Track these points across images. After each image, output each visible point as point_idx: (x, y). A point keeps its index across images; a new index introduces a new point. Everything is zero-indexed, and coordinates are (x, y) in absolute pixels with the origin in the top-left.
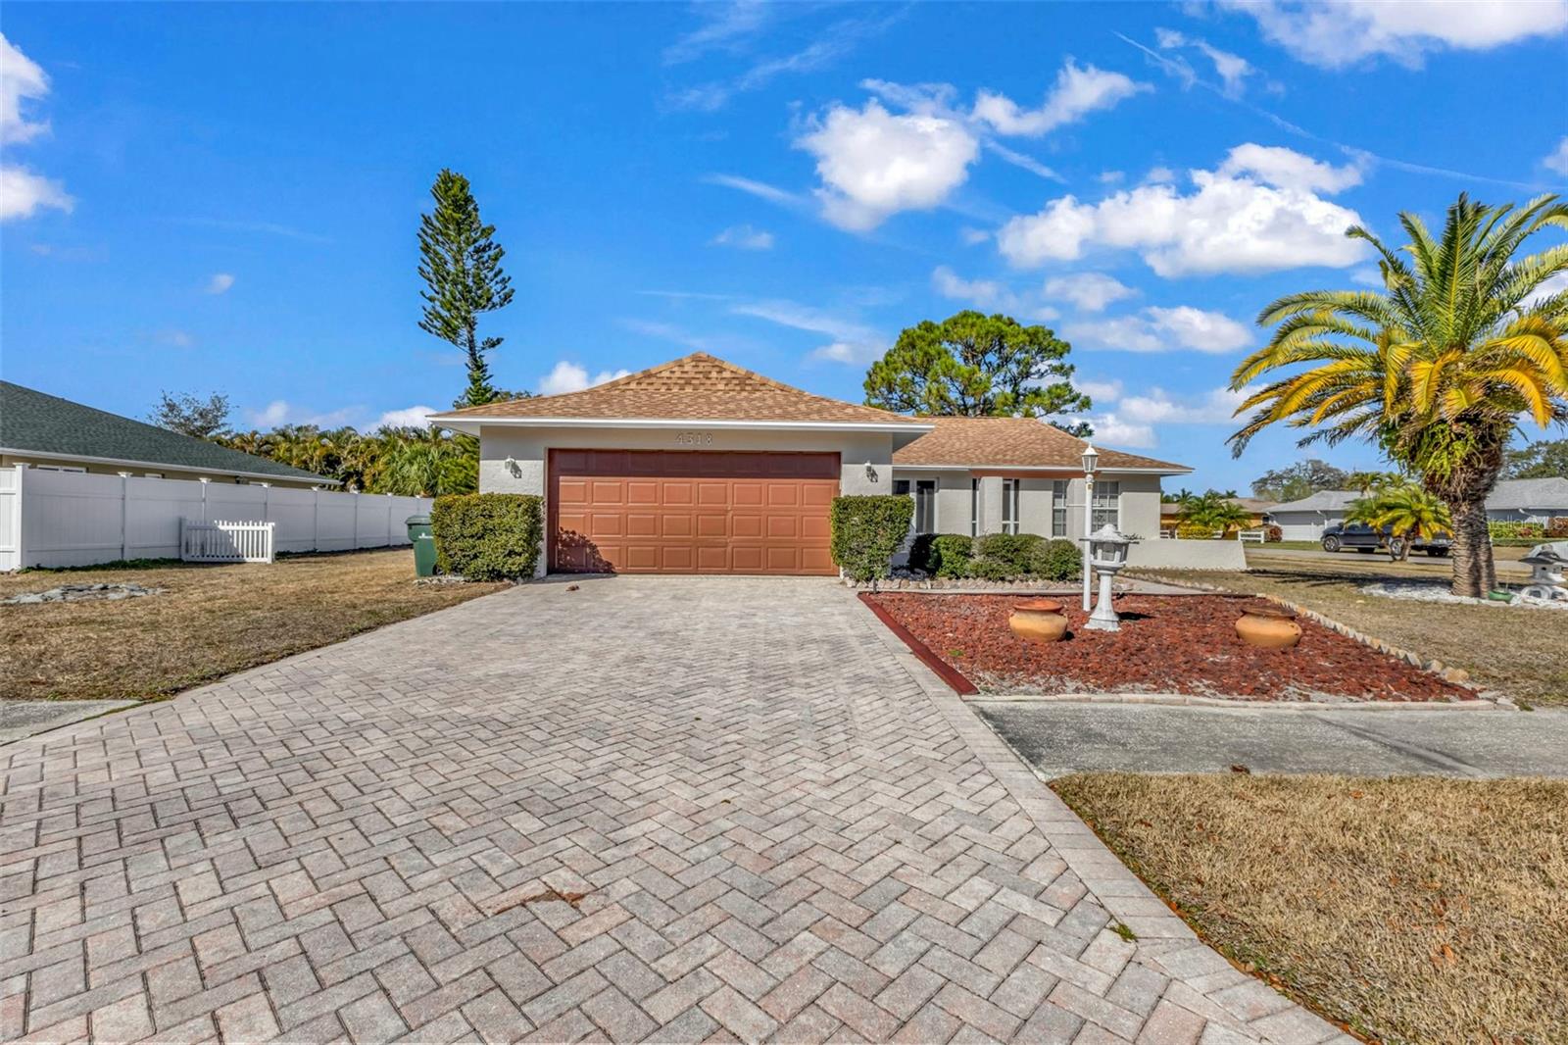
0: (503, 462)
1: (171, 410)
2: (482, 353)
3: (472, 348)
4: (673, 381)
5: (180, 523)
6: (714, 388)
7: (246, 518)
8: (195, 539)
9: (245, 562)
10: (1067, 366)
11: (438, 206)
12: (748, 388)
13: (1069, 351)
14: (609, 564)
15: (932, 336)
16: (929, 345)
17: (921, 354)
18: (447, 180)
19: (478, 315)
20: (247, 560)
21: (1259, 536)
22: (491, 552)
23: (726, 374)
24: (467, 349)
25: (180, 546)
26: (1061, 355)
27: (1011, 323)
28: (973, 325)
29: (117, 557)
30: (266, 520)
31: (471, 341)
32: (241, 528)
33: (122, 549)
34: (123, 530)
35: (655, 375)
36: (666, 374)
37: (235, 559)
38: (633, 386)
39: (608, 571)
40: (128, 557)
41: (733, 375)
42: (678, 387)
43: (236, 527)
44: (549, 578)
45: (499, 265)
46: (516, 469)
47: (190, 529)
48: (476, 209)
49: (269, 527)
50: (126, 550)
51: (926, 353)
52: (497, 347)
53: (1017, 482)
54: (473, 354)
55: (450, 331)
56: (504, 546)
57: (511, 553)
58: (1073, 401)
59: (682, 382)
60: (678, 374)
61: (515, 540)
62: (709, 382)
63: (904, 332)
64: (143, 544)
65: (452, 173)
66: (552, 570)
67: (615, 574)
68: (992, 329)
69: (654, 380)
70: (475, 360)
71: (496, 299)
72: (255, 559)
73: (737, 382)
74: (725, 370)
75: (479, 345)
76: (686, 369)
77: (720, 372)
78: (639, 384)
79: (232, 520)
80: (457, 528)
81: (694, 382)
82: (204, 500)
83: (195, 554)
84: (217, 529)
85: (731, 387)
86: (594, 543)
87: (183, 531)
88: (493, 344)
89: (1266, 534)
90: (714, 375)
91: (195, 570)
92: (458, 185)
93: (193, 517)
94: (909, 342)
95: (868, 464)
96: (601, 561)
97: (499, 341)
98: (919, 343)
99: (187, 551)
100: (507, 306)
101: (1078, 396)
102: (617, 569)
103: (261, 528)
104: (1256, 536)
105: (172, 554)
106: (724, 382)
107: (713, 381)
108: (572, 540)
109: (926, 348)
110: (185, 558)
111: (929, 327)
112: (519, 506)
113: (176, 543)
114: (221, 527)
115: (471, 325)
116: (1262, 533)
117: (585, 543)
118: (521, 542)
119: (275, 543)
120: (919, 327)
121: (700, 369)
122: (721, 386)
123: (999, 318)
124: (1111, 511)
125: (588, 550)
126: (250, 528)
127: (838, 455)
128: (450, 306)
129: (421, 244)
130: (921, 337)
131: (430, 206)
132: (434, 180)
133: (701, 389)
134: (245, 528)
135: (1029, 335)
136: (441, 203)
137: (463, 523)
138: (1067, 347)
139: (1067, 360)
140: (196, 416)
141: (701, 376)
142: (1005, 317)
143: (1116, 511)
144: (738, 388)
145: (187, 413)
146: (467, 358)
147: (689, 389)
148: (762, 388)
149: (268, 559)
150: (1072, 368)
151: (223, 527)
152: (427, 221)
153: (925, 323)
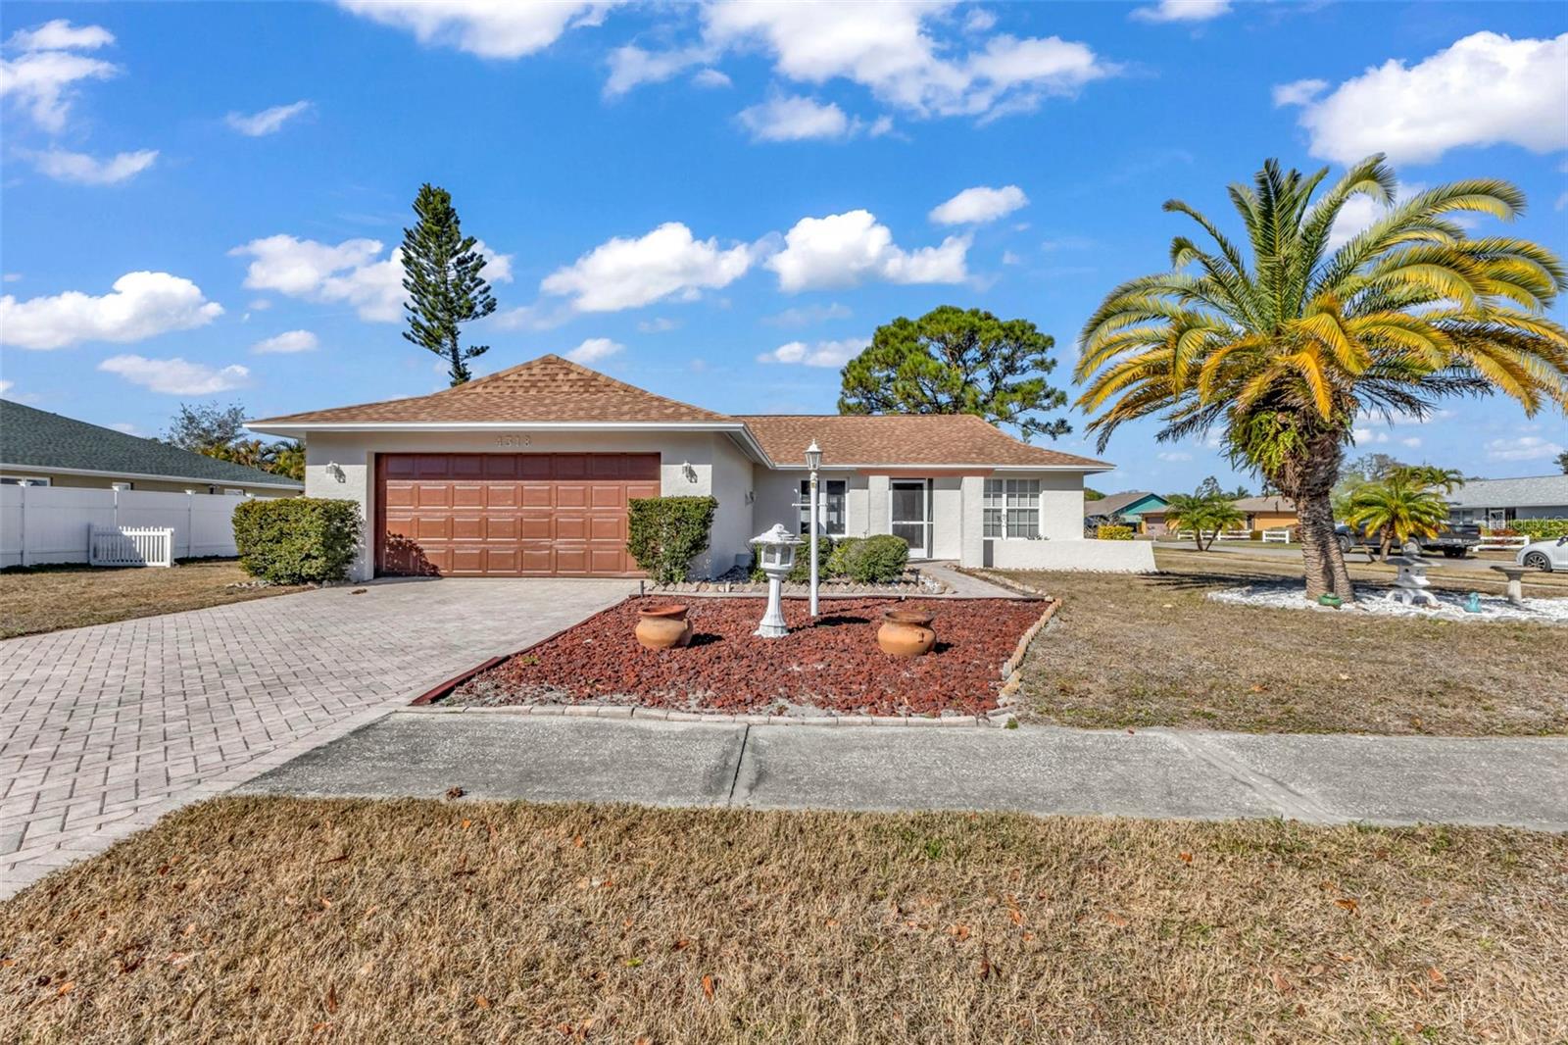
0: (324, 467)
1: (191, 423)
2: (465, 361)
3: (455, 356)
4: (520, 384)
5: (89, 528)
6: (557, 390)
7: (146, 524)
8: (103, 544)
9: (146, 566)
10: (1049, 360)
11: (420, 219)
12: (592, 390)
13: (1052, 345)
14: (435, 567)
15: (906, 333)
16: (902, 342)
17: (892, 351)
18: (427, 193)
19: (461, 325)
20: (148, 564)
21: (1284, 536)
22: (287, 555)
23: (573, 376)
24: (450, 357)
25: (88, 551)
26: (1043, 350)
27: (988, 317)
28: (947, 320)
29: (18, 562)
30: (165, 526)
31: (455, 351)
32: (143, 533)
33: (22, 554)
34: (22, 536)
35: (502, 379)
36: (514, 377)
37: (138, 564)
38: (479, 389)
39: (434, 573)
40: (27, 563)
41: (579, 377)
42: (523, 390)
43: (138, 533)
44: (378, 581)
45: (479, 275)
46: (340, 474)
47: (97, 535)
48: (457, 222)
49: (167, 533)
50: (25, 555)
51: (898, 351)
52: (482, 355)
53: (931, 481)
54: (456, 362)
55: (432, 341)
56: (300, 550)
57: (308, 556)
58: (1047, 396)
59: (528, 384)
60: (525, 377)
61: (312, 543)
62: (554, 384)
63: (879, 329)
64: (45, 549)
65: (434, 187)
66: (379, 574)
67: (441, 577)
68: (963, 324)
69: (500, 383)
70: (458, 368)
71: (479, 309)
72: (156, 564)
73: (581, 383)
74: (572, 371)
75: (462, 353)
76: (534, 371)
77: (567, 374)
78: (485, 387)
79: (136, 525)
80: (255, 533)
81: (539, 384)
82: (116, 507)
83: (102, 559)
84: (121, 535)
85: (575, 388)
86: (421, 546)
87: (92, 535)
88: (477, 352)
89: (1291, 534)
90: (561, 376)
91: (101, 574)
92: (438, 198)
93: (100, 524)
94: (883, 338)
95: (685, 465)
96: (427, 564)
97: (483, 350)
98: (891, 340)
99: (95, 556)
100: (491, 315)
101: (1053, 391)
102: (443, 572)
103: (161, 533)
104: (1281, 536)
105: (81, 559)
106: (570, 384)
107: (559, 383)
108: (400, 543)
109: (898, 345)
110: (93, 562)
111: (903, 324)
112: (314, 510)
113: (85, 548)
114: (125, 533)
115: (453, 334)
116: (1287, 533)
117: (413, 547)
118: (318, 546)
119: (174, 548)
120: (894, 324)
121: (548, 371)
122: (566, 388)
123: (975, 313)
124: (1031, 511)
125: (415, 554)
126: (152, 533)
127: (658, 455)
128: (432, 316)
129: (403, 257)
130: (895, 335)
131: (413, 220)
132: (416, 195)
133: (545, 392)
134: (147, 533)
135: (1004, 330)
136: (422, 216)
137: (261, 527)
138: (1050, 342)
139: (1049, 355)
140: (215, 427)
141: (547, 378)
142: (982, 311)
143: (1037, 511)
144: (582, 390)
145: (206, 425)
146: (449, 366)
147: (533, 392)
148: (607, 389)
149: (167, 563)
150: (1054, 362)
151: (127, 532)
152: (409, 235)
153: (899, 320)
